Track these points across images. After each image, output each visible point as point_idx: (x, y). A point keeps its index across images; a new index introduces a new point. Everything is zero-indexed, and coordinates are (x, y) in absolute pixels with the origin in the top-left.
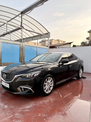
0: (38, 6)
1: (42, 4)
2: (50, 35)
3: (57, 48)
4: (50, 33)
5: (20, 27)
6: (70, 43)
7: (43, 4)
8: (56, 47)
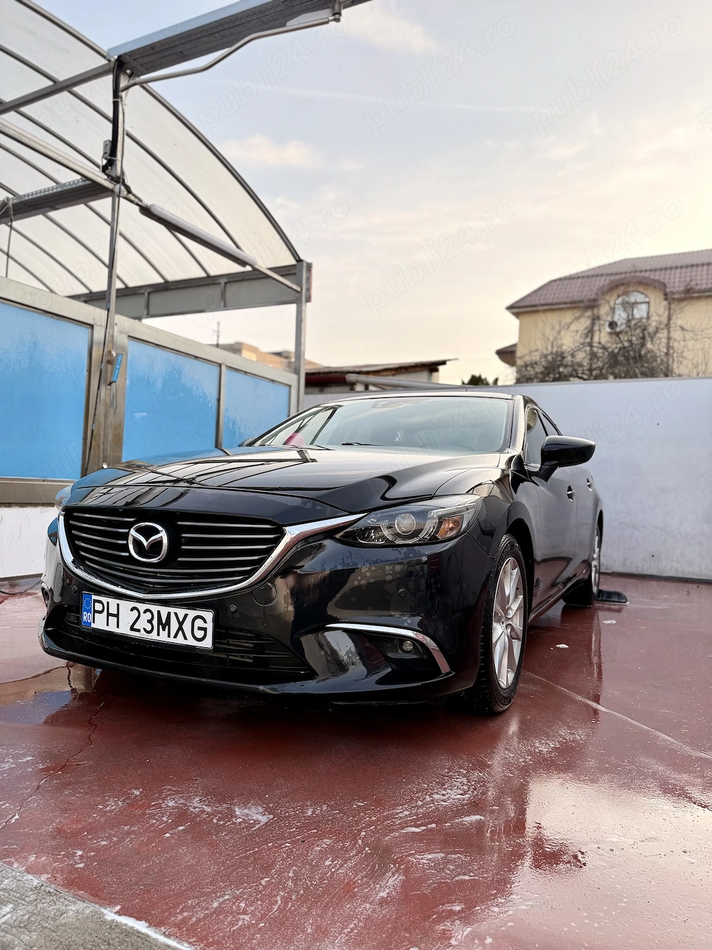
0: (292, 23)
1: (325, 14)
2: (309, 279)
3: (359, 388)
4: (309, 266)
5: (101, 178)
6: (433, 367)
7: (337, 16)
8: (351, 377)
